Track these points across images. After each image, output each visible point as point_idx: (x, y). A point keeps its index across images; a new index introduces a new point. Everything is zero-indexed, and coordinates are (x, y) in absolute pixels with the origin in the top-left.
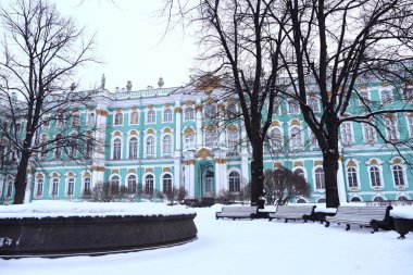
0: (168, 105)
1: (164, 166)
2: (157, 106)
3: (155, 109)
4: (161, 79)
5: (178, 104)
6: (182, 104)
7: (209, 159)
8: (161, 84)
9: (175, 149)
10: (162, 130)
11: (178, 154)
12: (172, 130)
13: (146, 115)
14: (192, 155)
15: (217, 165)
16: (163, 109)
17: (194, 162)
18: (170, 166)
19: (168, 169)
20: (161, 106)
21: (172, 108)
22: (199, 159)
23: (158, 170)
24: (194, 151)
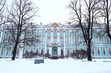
0: (43, 30)
1: (41, 47)
2: (40, 30)
3: (39, 31)
4: (41, 23)
5: (46, 30)
6: (47, 30)
7: (56, 46)
8: (41, 24)
9: (45, 43)
10: (41, 37)
11: (46, 44)
12: (44, 37)
13: (36, 32)
14: (51, 45)
15: (58, 48)
16: (42, 31)
17: (52, 46)
18: (43, 47)
19: (43, 48)
20: (41, 30)
21: (44, 31)
22: (53, 46)
23: (40, 48)
24: (52, 43)
